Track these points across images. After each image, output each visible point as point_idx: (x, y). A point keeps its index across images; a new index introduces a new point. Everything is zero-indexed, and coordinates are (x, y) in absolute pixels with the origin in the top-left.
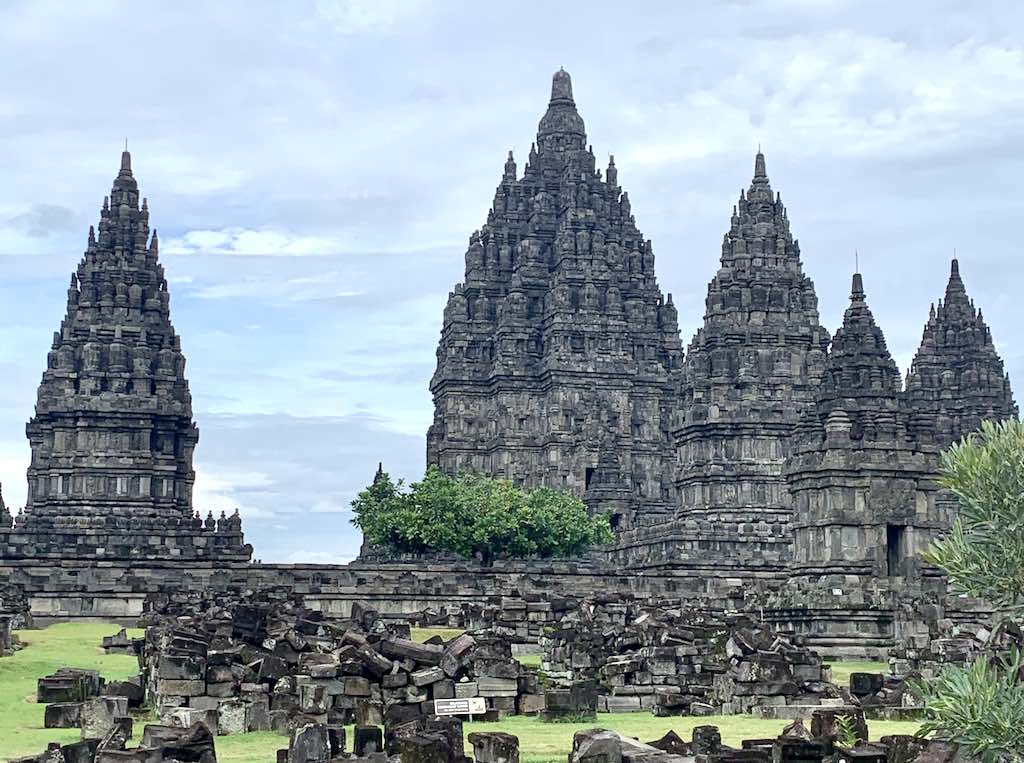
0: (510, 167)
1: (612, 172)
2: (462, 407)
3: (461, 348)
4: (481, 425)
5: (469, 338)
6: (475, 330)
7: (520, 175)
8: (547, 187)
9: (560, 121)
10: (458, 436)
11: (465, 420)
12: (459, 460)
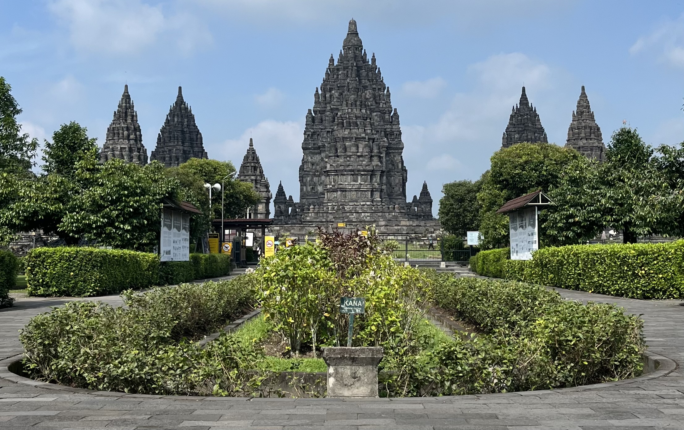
0: (332, 60)
1: (374, 60)
2: (309, 158)
3: (309, 135)
4: (317, 165)
5: (312, 131)
6: (315, 127)
7: (336, 63)
8: (344, 68)
9: (350, 41)
10: (308, 170)
11: (311, 163)
12: (308, 179)
